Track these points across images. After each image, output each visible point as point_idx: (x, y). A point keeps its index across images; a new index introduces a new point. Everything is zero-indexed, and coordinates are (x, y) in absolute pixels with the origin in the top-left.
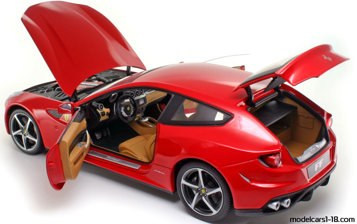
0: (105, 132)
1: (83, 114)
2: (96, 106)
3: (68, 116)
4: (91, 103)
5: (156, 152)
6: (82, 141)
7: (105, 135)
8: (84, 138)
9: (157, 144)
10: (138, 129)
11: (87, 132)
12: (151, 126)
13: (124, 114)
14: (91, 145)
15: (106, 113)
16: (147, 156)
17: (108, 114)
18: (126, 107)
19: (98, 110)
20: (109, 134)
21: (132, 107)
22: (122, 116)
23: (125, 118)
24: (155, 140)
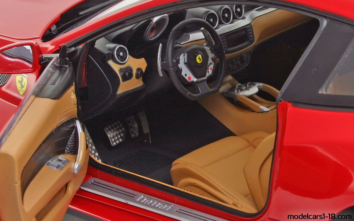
0: (136, 126)
1: (68, 73)
2: (106, 52)
3: (25, 81)
4: (93, 43)
5: (275, 184)
6: (62, 152)
7: (135, 133)
8: (70, 143)
9: (278, 160)
10: (228, 116)
11: (78, 125)
12: (265, 109)
13: (187, 74)
14: (91, 163)
15: (134, 72)
16: (252, 197)
17: (141, 74)
18: (192, 55)
19: (111, 63)
20: (146, 130)
21: (211, 55)
22: (182, 79)
23: (190, 85)
24: (274, 152)
